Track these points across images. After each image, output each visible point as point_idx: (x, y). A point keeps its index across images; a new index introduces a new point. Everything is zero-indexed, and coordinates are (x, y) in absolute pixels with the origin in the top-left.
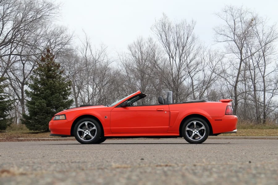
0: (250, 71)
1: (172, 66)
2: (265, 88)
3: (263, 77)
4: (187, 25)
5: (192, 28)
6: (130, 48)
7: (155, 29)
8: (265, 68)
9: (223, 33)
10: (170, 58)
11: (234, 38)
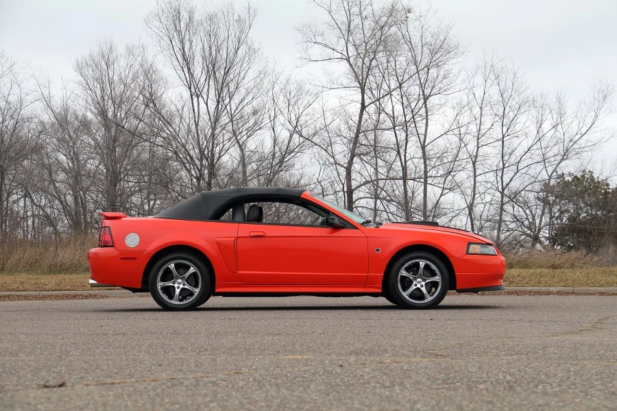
0: (395, 133)
1: (197, 115)
2: (426, 172)
3: (423, 147)
4: (236, 17)
5: (247, 24)
6: (80, 69)
7: (157, 23)
8: (427, 126)
9: (319, 39)
10: (192, 96)
11: (345, 53)
